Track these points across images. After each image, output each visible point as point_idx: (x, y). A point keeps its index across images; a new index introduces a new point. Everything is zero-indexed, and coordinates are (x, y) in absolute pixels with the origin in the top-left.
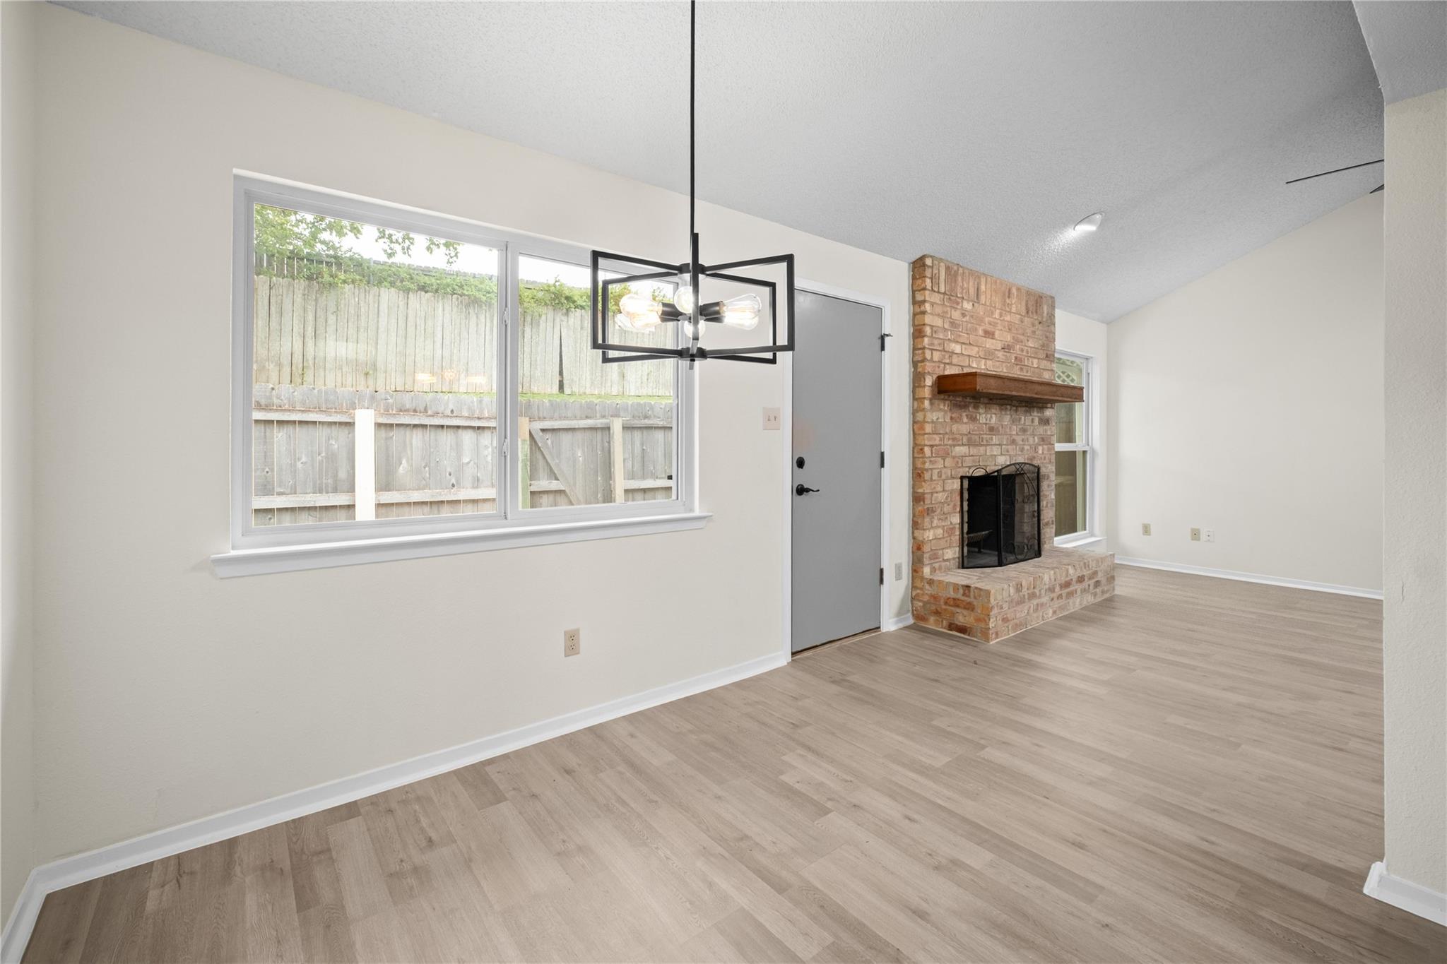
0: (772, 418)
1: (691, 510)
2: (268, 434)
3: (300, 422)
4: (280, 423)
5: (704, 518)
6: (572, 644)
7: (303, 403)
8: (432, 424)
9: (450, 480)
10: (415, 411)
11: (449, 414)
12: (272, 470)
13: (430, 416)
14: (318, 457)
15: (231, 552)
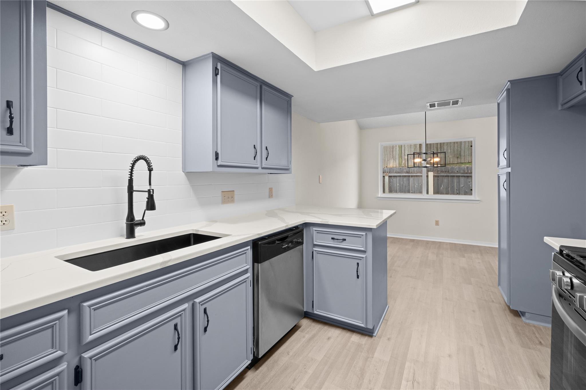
1: (475, 199)
2: (409, 178)
3: (416, 176)
5: (479, 200)
6: (437, 223)
8: (451, 175)
9: (457, 192)
10: (446, 172)
11: (457, 172)
12: (410, 187)
13: (450, 173)
14: (420, 184)
15: (379, 196)
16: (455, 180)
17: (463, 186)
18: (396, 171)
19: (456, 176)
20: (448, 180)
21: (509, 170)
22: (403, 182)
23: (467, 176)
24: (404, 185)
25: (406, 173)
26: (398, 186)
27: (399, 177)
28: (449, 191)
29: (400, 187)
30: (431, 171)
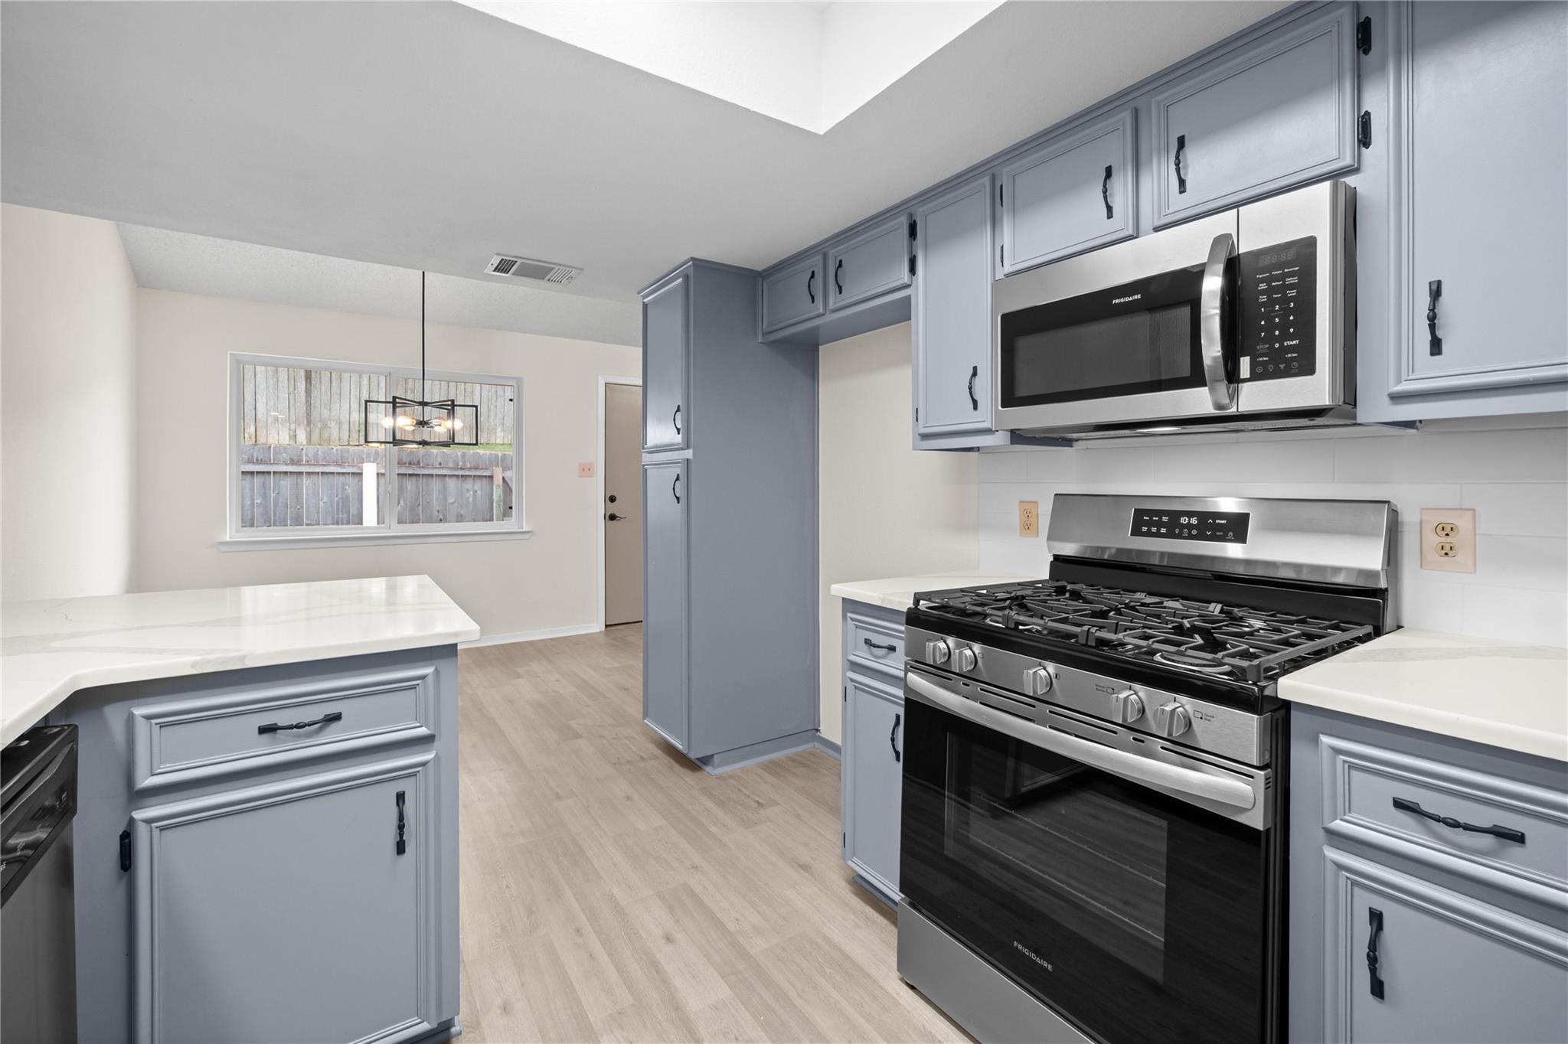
0: (586, 469)
1: (522, 528)
2: (299, 481)
3: (322, 473)
4: (309, 473)
5: (529, 532)
7: (324, 458)
8: (424, 473)
9: (438, 516)
10: (410, 464)
11: (438, 466)
12: (302, 507)
13: (423, 467)
14: (336, 499)
15: (228, 539)
16: (435, 484)
17: (453, 500)
18: (252, 457)
19: (436, 475)
20: (418, 487)
21: (689, 454)
22: (278, 493)
23: (462, 476)
24: (281, 500)
25: (286, 464)
26: (258, 507)
27: (260, 476)
28: (418, 515)
29: (266, 508)
30: (369, 462)
